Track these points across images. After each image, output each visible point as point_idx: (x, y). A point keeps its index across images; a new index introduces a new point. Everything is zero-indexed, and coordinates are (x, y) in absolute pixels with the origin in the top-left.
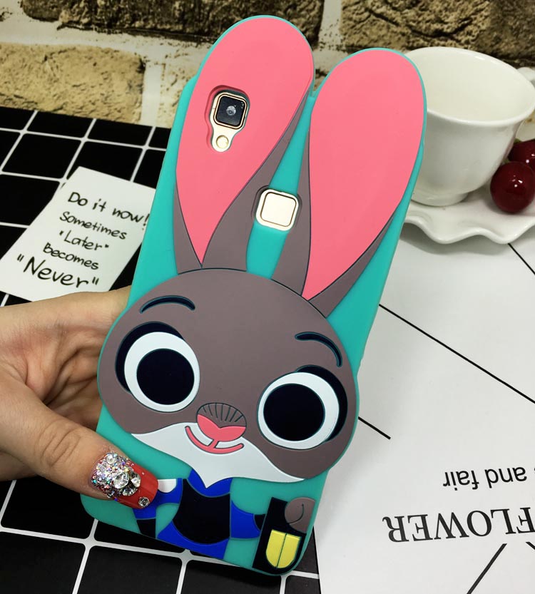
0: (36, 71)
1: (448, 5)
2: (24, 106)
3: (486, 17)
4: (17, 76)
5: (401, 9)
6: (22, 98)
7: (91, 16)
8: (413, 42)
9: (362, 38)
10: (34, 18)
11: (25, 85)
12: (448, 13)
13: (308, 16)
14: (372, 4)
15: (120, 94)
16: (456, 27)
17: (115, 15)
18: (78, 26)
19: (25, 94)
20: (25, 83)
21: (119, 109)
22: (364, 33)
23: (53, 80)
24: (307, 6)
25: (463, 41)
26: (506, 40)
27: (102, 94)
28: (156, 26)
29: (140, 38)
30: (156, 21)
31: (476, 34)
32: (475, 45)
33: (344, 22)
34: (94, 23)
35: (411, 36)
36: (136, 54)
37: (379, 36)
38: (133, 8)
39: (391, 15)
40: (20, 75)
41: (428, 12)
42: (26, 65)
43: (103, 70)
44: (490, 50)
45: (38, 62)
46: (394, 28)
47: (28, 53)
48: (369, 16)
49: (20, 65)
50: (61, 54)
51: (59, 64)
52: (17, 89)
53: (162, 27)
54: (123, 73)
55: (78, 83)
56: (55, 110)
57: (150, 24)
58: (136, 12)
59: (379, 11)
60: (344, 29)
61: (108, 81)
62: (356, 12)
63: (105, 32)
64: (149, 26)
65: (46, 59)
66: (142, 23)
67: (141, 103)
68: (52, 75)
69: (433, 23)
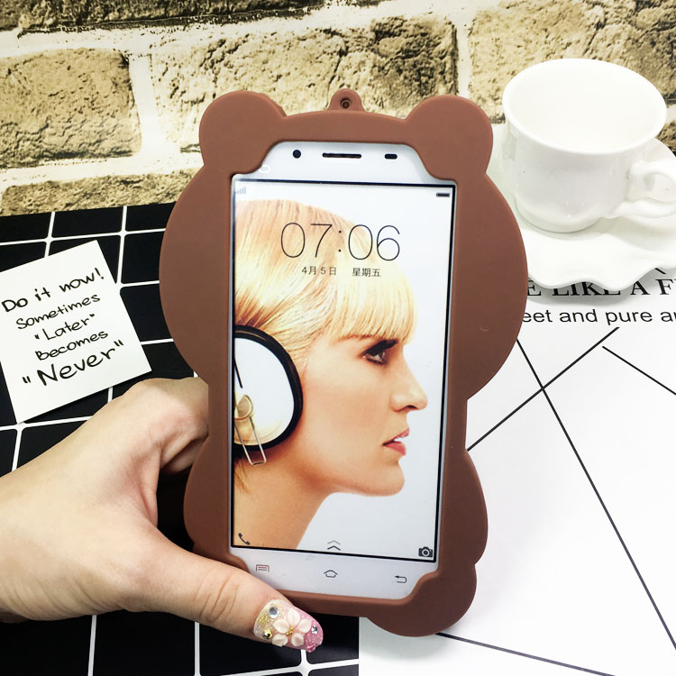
7: (56, 15)
15: (106, 94)
17: (84, 10)
18: (42, 29)
23: (25, 94)
28: (133, 15)
29: (116, 32)
30: (133, 10)
34: (60, 23)
36: (115, 49)
43: (81, 73)
45: (2, 77)
50: (27, 64)
51: (26, 76)
53: (140, 15)
54: (103, 72)
55: (54, 92)
57: (127, 14)
61: (88, 83)
63: (75, 30)
64: (125, 17)
65: (10, 72)
66: (117, 13)
67: (133, 101)
68: (22, 88)
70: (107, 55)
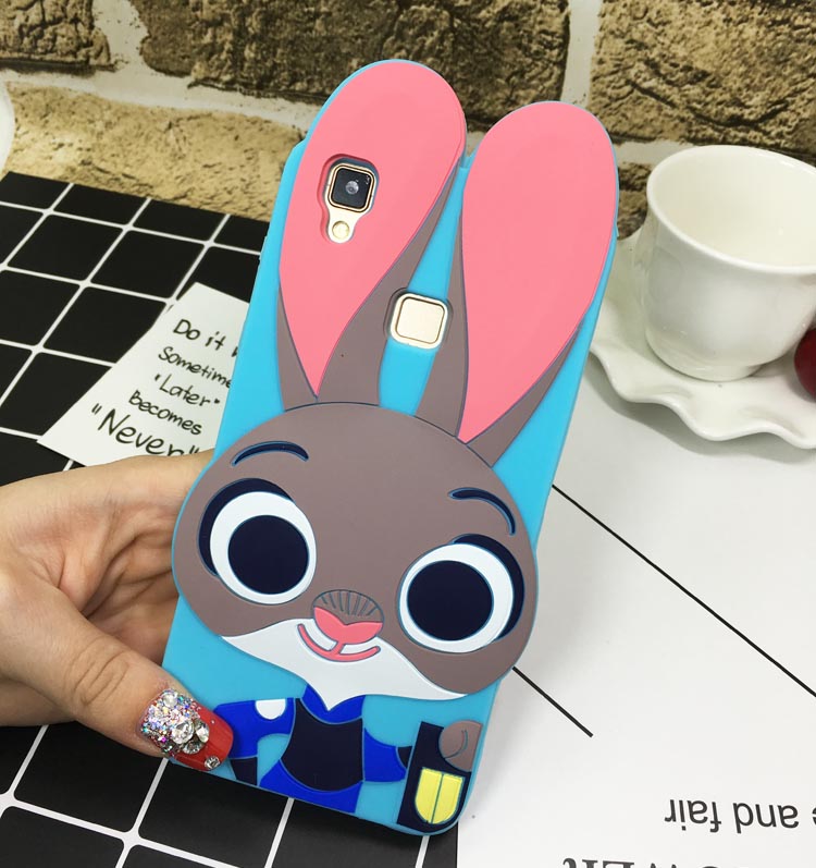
0: (156, 142)
1: (752, 81)
2: (133, 191)
3: (810, 100)
4: (129, 148)
5: (679, 83)
6: (133, 178)
7: (235, 72)
8: (697, 131)
9: (620, 121)
10: (158, 70)
11: (139, 160)
12: (750, 92)
13: (541, 87)
14: (636, 75)
16: (763, 113)
17: (268, 73)
18: (216, 85)
19: (137, 174)
20: (139, 157)
21: (264, 202)
22: (624, 115)
23: (178, 156)
24: (540, 73)
25: (773, 134)
27: (243, 180)
29: (301, 106)
31: (794, 124)
32: (792, 140)
33: (594, 99)
34: (238, 82)
35: (694, 122)
36: (294, 127)
37: (646, 120)
38: (294, 64)
39: (664, 91)
40: (133, 146)
41: (720, 90)
42: (142, 134)
43: (247, 148)
44: (814, 150)
45: (159, 130)
46: (668, 110)
47: (146, 117)
48: (631, 92)
49: (135, 132)
50: (192, 121)
51: (187, 135)
52: (127, 165)
54: (274, 152)
55: (211, 163)
56: (176, 198)
57: (316, 88)
58: (297, 69)
59: (646, 85)
60: (593, 108)
61: (252, 161)
62: (613, 84)
63: (253, 95)
64: (314, 90)
65: (170, 126)
66: (305, 84)
68: (177, 147)
69: (728, 106)
70: (284, 131)
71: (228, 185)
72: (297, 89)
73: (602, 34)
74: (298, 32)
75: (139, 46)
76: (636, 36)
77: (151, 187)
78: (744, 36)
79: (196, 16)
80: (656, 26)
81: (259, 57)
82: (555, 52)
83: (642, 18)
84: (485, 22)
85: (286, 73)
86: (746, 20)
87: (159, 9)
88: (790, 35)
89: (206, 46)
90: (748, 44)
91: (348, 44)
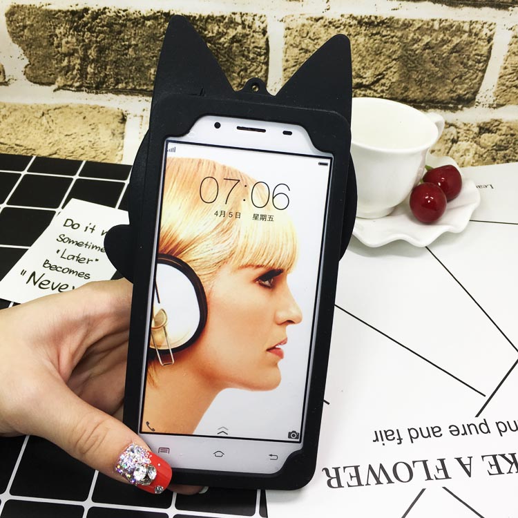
0: (35, 125)
1: (365, 65)
2: (23, 153)
3: (395, 72)
4: (18, 129)
6: (21, 146)
7: (82, 80)
10: (35, 83)
11: (25, 136)
12: (365, 70)
15: (105, 140)
16: (373, 81)
17: (102, 80)
18: (71, 89)
19: (24, 143)
20: (24, 134)
21: (104, 152)
23: (49, 131)
24: (255, 69)
25: (379, 91)
26: (413, 89)
27: (90, 141)
28: (135, 87)
29: (122, 97)
30: (135, 83)
31: (388, 85)
32: (388, 93)
33: (285, 80)
34: (84, 86)
36: (119, 109)
38: (117, 74)
40: (20, 128)
42: (26, 120)
43: (92, 122)
44: (401, 97)
45: (37, 118)
47: (28, 110)
49: (22, 119)
50: (56, 110)
51: (54, 119)
52: (17, 139)
53: (140, 88)
54: (107, 124)
55: (70, 133)
56: (50, 155)
57: (131, 86)
58: (119, 77)
61: (95, 130)
63: (93, 93)
64: (129, 88)
65: (43, 114)
66: (124, 85)
67: (123, 147)
68: (48, 127)
69: (355, 78)
70: (112, 112)
71: (81, 145)
72: (120, 87)
73: (286, 46)
74: (119, 56)
75: (24, 70)
76: (304, 46)
77: (34, 150)
78: (358, 42)
79: (58, 51)
80: (313, 40)
81: (96, 72)
82: (263, 57)
83: (306, 37)
84: (224, 44)
85: (112, 79)
86: (358, 34)
87: (36, 48)
88: (381, 40)
89: (64, 67)
90: (361, 46)
91: (148, 61)
